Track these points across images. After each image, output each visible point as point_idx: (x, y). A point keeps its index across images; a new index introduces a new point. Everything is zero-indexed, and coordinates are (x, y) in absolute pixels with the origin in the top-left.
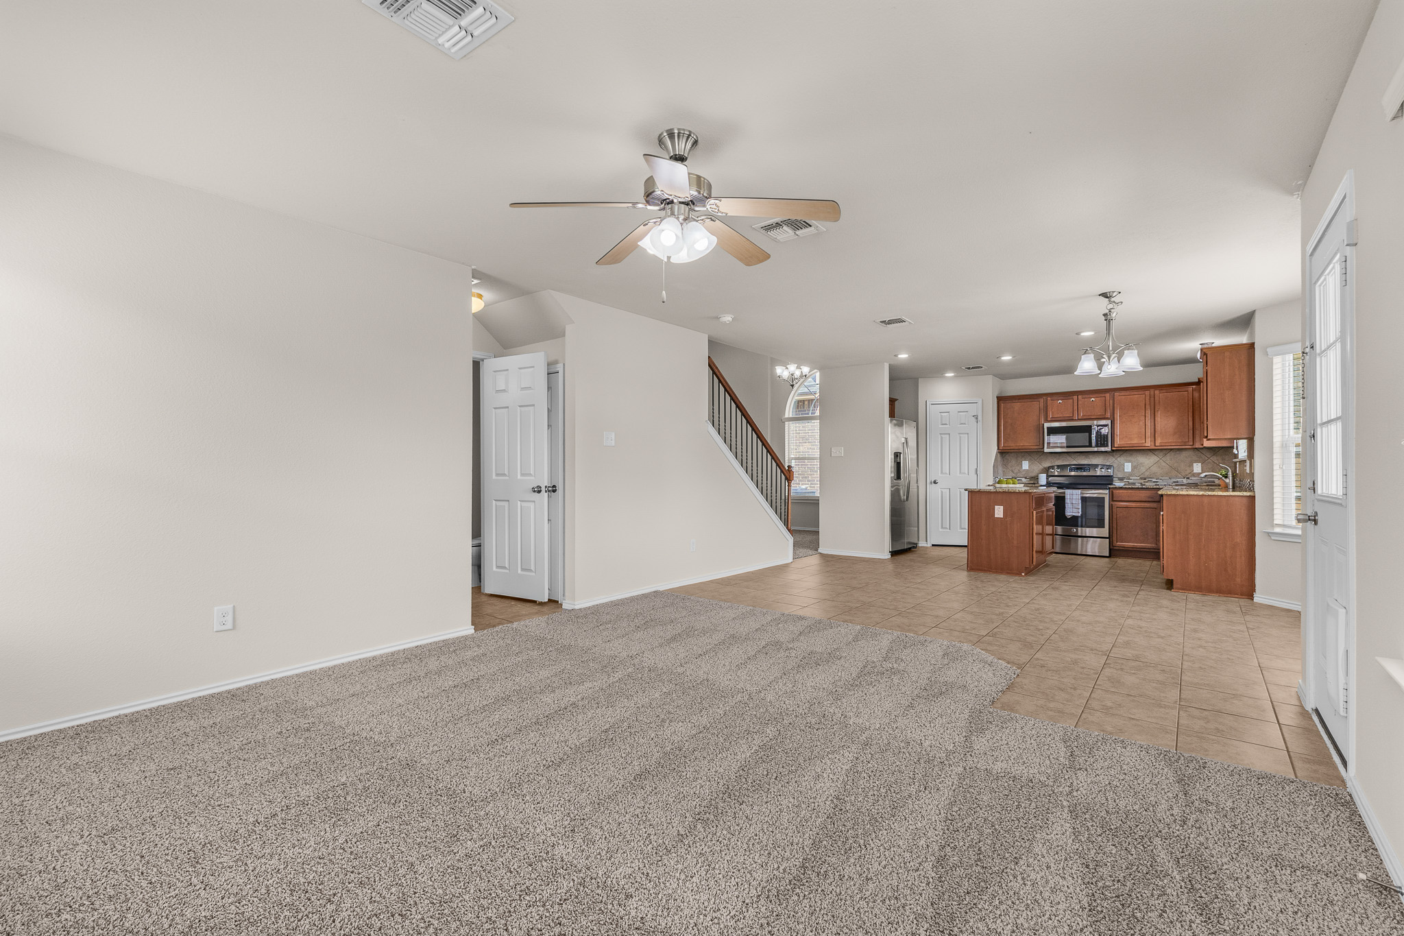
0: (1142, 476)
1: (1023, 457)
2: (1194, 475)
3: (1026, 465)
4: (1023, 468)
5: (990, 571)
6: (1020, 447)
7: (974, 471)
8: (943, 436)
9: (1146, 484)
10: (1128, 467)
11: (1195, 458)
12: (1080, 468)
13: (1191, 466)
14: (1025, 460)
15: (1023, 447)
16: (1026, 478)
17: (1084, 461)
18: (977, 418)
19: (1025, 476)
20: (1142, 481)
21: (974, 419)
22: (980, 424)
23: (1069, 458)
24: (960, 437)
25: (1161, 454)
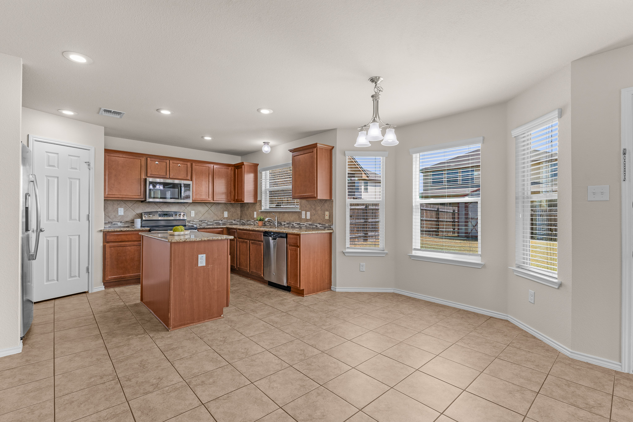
0: (200, 220)
1: (118, 204)
2: (224, 218)
3: (121, 211)
4: (119, 214)
5: (193, 323)
6: (124, 196)
7: (85, 218)
8: (50, 179)
9: (202, 224)
10: (193, 214)
11: (225, 209)
12: (166, 214)
13: (223, 213)
14: (121, 207)
15: (127, 197)
16: (121, 222)
17: (166, 209)
18: (89, 165)
19: (121, 220)
20: (200, 223)
21: (86, 165)
22: (92, 171)
23: (156, 206)
24: (71, 183)
25: (209, 206)
